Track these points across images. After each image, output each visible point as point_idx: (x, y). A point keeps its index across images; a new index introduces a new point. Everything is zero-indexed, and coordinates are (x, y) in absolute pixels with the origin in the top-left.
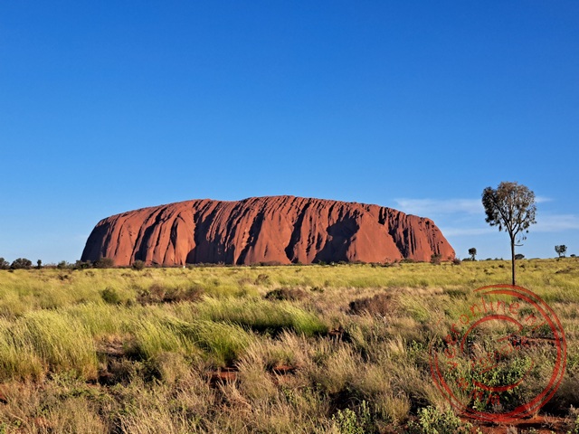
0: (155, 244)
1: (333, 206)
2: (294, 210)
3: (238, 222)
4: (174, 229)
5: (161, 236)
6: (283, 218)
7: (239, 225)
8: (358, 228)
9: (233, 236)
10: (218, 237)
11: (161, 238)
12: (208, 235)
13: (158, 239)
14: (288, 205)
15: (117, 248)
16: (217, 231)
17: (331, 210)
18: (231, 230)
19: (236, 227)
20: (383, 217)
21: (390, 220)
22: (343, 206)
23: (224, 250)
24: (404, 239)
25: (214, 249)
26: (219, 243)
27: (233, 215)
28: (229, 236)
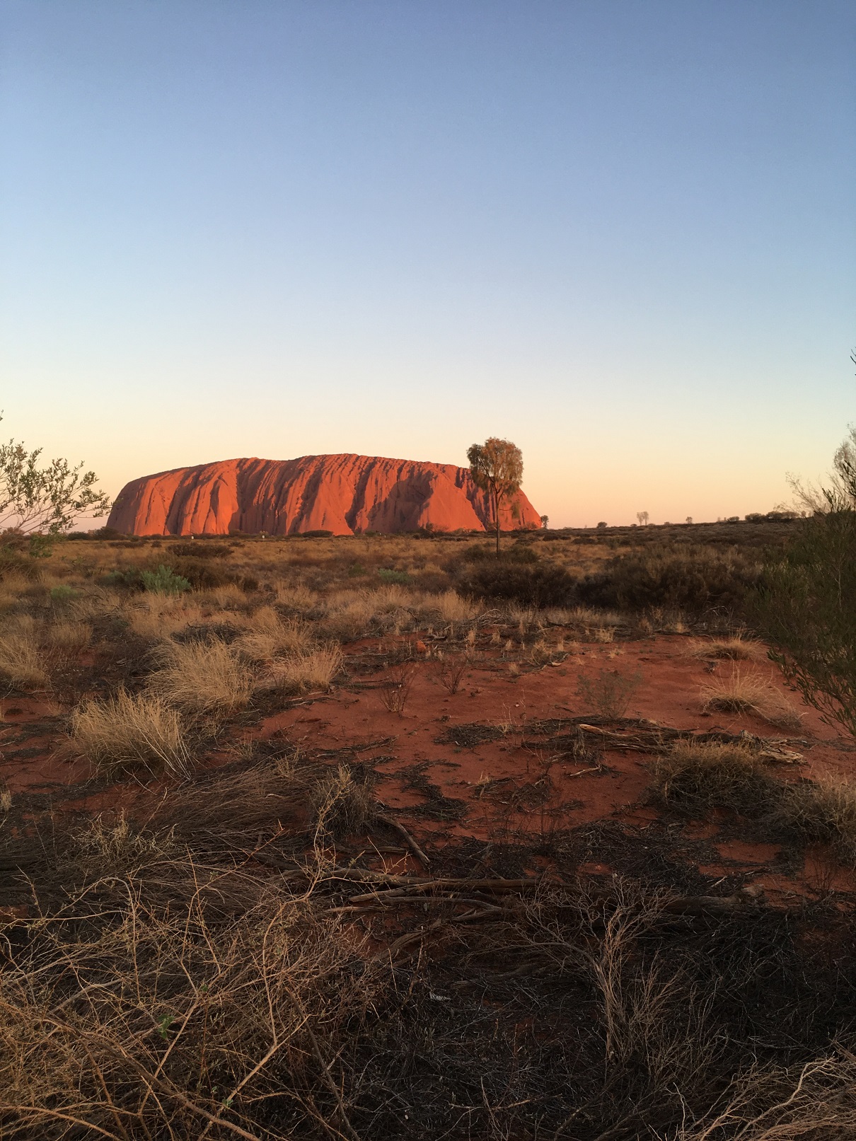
0: (193, 510)
1: (403, 466)
2: (356, 471)
3: (291, 485)
4: (214, 493)
5: (200, 502)
6: (343, 480)
7: (292, 489)
8: (433, 492)
9: (284, 502)
10: (266, 503)
11: (199, 504)
12: (255, 501)
13: (197, 505)
14: (350, 465)
15: (148, 515)
16: (266, 495)
17: (400, 470)
18: (282, 494)
19: (287, 492)
20: (461, 479)
21: (470, 484)
22: (414, 467)
23: (275, 518)
24: (484, 506)
25: (263, 517)
26: (268, 510)
27: (284, 477)
28: (280, 502)
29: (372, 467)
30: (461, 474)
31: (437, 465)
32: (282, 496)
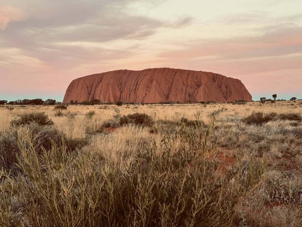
0: (100, 92)
1: (190, 73)
4: (109, 85)
5: (103, 88)
8: (202, 84)
10: (131, 89)
12: (126, 88)
13: (101, 90)
14: (167, 72)
16: (131, 86)
19: (140, 84)
20: (215, 79)
21: (219, 80)
22: (194, 73)
23: (134, 95)
24: (226, 90)
25: (130, 95)
26: (132, 92)
27: (138, 78)
28: (137, 89)
29: (176, 73)
30: (215, 76)
31: (205, 72)
32: (138, 86)
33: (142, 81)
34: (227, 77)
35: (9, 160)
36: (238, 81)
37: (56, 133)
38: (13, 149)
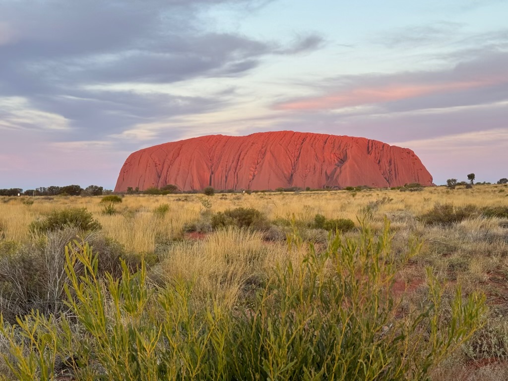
1: (327, 139)
2: (293, 143)
3: (245, 154)
4: (192, 160)
8: (349, 158)
9: (241, 166)
10: (229, 167)
12: (221, 166)
13: (179, 169)
14: (288, 139)
15: (146, 177)
16: (228, 162)
17: (325, 142)
19: (244, 158)
20: (370, 149)
21: (377, 151)
22: (335, 140)
23: (234, 178)
24: (388, 168)
25: (226, 177)
26: (230, 173)
27: (241, 148)
28: (238, 167)
29: (304, 140)
30: (370, 145)
31: (353, 138)
32: (240, 162)
33: (248, 153)
34: (391, 145)
35: (29, 289)
36: (409, 152)
37: (108, 245)
38: (37, 271)
